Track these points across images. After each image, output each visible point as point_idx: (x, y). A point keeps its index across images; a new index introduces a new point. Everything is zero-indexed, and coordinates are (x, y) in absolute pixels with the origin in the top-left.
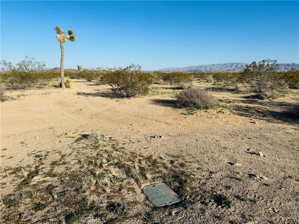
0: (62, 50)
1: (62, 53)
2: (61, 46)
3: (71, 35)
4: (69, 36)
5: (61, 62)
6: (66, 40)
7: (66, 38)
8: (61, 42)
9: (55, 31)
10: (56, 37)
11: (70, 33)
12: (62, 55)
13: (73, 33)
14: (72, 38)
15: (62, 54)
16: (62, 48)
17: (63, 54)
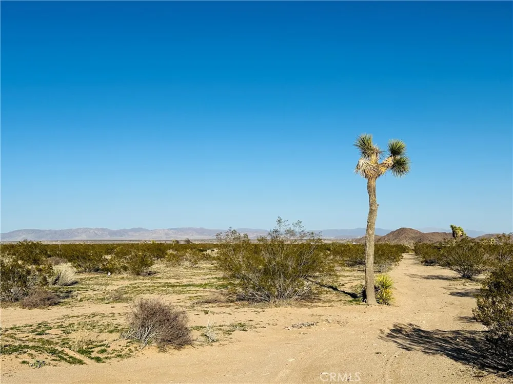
0: (373, 197)
1: (371, 205)
2: (369, 187)
3: (398, 157)
4: (390, 161)
5: (367, 230)
6: (383, 169)
7: (383, 164)
8: (371, 176)
9: (358, 151)
10: (358, 167)
11: (395, 151)
12: (372, 212)
13: (403, 151)
14: (399, 166)
15: (371, 209)
16: (371, 191)
17: (374, 208)
